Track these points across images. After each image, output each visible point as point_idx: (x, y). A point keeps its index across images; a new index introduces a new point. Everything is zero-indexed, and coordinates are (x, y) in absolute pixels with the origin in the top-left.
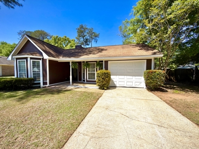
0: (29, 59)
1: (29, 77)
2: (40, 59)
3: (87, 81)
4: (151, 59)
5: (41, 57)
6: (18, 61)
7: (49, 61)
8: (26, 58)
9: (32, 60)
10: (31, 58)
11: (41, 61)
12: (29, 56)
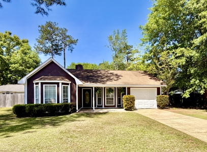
0: (60, 84)
1: (60, 102)
2: (68, 84)
3: (105, 106)
4: (160, 88)
6: (44, 85)
8: (58, 84)
9: (63, 86)
10: (63, 84)
11: (69, 86)
12: (61, 82)
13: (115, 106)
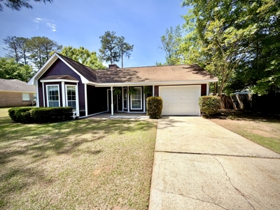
0: (63, 84)
1: (64, 106)
2: (75, 84)
3: (130, 110)
4: (206, 85)
5: (77, 82)
6: (47, 86)
7: (88, 86)
8: (60, 83)
9: (66, 85)
10: (66, 83)
11: (77, 86)
12: (63, 81)
13: (142, 110)
